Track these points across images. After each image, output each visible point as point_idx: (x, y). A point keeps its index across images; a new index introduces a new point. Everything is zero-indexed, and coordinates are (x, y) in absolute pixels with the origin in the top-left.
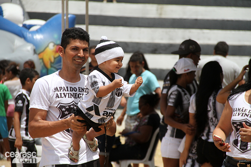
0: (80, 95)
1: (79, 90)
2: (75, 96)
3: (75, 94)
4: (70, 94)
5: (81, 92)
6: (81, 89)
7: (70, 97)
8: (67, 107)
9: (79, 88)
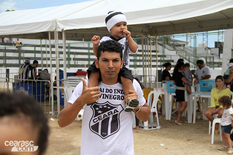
0: (115, 96)
1: (115, 91)
2: (110, 97)
3: (110, 95)
4: (105, 95)
5: (116, 93)
6: (117, 91)
7: (104, 97)
8: (101, 107)
9: (115, 90)
